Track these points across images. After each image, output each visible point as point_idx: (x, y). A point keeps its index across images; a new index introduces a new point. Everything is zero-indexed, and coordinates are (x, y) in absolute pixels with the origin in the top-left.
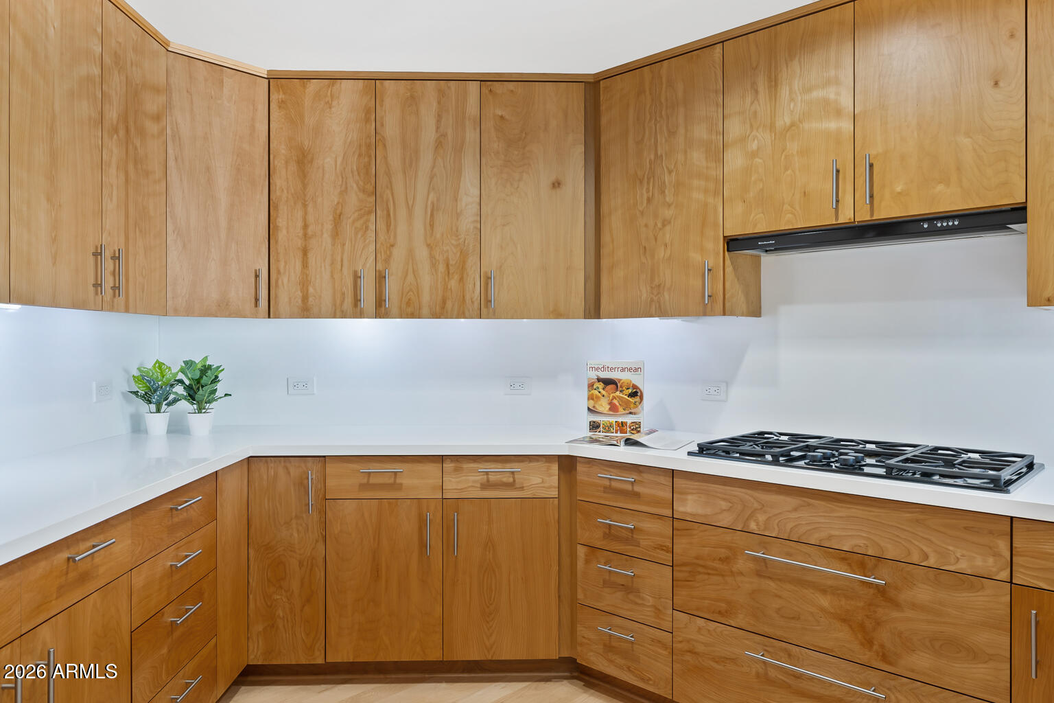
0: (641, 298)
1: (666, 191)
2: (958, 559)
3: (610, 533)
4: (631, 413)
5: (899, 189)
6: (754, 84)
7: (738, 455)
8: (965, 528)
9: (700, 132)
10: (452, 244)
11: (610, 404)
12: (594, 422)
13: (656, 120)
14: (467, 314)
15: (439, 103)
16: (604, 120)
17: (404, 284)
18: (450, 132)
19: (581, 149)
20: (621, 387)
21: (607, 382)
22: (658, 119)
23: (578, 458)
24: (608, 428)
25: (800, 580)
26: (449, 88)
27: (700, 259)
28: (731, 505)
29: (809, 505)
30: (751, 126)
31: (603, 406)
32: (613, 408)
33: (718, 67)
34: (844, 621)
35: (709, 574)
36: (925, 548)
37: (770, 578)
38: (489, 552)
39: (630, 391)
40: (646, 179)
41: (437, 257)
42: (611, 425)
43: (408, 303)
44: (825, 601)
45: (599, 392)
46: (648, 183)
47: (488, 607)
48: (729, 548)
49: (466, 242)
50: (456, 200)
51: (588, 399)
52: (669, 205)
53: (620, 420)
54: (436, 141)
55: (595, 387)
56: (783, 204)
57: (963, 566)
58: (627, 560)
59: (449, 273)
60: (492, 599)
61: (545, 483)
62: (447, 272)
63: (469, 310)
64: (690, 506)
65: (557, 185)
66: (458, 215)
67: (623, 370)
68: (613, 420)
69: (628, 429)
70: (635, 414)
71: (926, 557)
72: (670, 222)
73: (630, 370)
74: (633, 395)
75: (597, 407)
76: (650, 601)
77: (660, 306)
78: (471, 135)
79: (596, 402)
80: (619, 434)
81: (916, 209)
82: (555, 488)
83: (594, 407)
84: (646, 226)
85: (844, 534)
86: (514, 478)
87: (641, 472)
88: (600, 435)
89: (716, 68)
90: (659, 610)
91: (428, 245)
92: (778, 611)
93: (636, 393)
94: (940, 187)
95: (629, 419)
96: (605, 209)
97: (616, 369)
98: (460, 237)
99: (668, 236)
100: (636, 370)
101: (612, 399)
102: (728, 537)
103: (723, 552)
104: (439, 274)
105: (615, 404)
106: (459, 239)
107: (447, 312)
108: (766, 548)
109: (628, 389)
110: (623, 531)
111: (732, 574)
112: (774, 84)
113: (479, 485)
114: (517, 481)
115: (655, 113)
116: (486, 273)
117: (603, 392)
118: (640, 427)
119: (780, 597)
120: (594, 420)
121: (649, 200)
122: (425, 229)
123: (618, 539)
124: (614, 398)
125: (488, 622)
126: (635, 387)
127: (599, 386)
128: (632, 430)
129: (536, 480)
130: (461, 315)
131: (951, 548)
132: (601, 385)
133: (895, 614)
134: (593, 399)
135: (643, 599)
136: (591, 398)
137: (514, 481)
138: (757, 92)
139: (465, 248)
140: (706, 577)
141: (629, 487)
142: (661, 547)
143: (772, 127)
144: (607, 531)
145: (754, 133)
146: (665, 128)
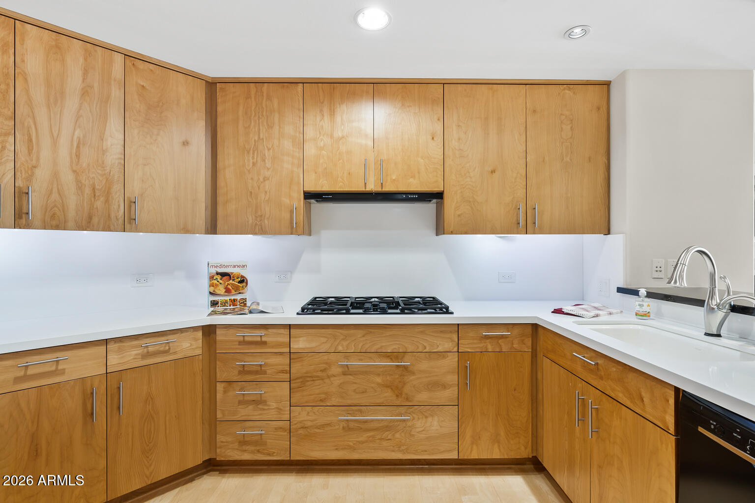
0: (248, 222)
1: (266, 160)
2: (438, 346)
3: (243, 371)
4: (240, 293)
5: (394, 178)
6: (321, 111)
7: (320, 311)
8: (441, 332)
9: (289, 129)
10: (98, 173)
11: (225, 288)
12: (214, 301)
13: (259, 117)
14: (112, 228)
15: (86, 59)
16: (220, 109)
17: (48, 201)
18: (96, 85)
19: (202, 123)
20: (233, 277)
21: (223, 275)
22: (260, 116)
23: (217, 326)
24: (224, 304)
25: (365, 372)
26: (96, 51)
27: (289, 202)
28: (327, 339)
29: (371, 332)
30: (320, 133)
31: (221, 290)
32: (228, 291)
33: (300, 96)
34: (388, 387)
35: (313, 380)
36: (425, 344)
37: (350, 375)
38: (149, 405)
39: (239, 279)
40: (251, 152)
41: (83, 182)
42: (226, 302)
43: (53, 216)
44: (379, 380)
45: (218, 281)
46: (253, 154)
47: (148, 446)
48: (326, 363)
49: (112, 173)
50: (102, 140)
51: (210, 286)
52: (268, 169)
53: (232, 298)
54: (82, 89)
55: (214, 278)
56: (338, 178)
57: (440, 349)
58: (257, 385)
59: (95, 195)
60: (151, 440)
61: (192, 346)
62: (93, 195)
63: (114, 226)
64: (300, 344)
65: (185, 143)
66: (104, 152)
67: (234, 267)
68: (227, 298)
69: (238, 303)
70: (243, 293)
71: (425, 348)
72: (268, 179)
73: (238, 266)
74: (241, 282)
75: (216, 291)
76: (274, 405)
77: (261, 228)
78: (116, 93)
79: (216, 288)
80: (232, 307)
81: (402, 188)
82: (200, 348)
83: (214, 291)
84: (252, 179)
85: (389, 344)
86: (169, 346)
87: (267, 329)
88: (220, 309)
89: (298, 96)
90: (281, 409)
91: (74, 171)
92: (355, 391)
93: (244, 280)
94: (411, 180)
95: (238, 297)
96: (220, 165)
97: (230, 266)
98: (105, 168)
99: (267, 187)
100: (243, 266)
101: (227, 285)
102: (325, 357)
103: (323, 366)
104: (86, 196)
105: (229, 289)
106: (105, 170)
107: (93, 226)
108: (347, 359)
109: (238, 278)
110: (254, 367)
111: (329, 377)
112: (332, 113)
113: (140, 357)
114: (171, 348)
115: (259, 113)
116: (129, 198)
117: (221, 281)
118: (246, 301)
119: (355, 383)
120: (214, 299)
121: (254, 164)
122: (71, 158)
123: (250, 373)
124: (228, 284)
125: (148, 457)
126: (242, 277)
127: (217, 277)
128: (241, 303)
129: (186, 345)
130: (107, 228)
131: (435, 342)
132: (219, 277)
133: (413, 377)
134: (213, 286)
135: (269, 406)
136: (211, 285)
137: (169, 349)
138: (323, 115)
139: (110, 178)
140: (312, 382)
141: (259, 339)
142: (283, 372)
143: (332, 136)
144: (241, 369)
145: (321, 137)
146: (265, 124)
